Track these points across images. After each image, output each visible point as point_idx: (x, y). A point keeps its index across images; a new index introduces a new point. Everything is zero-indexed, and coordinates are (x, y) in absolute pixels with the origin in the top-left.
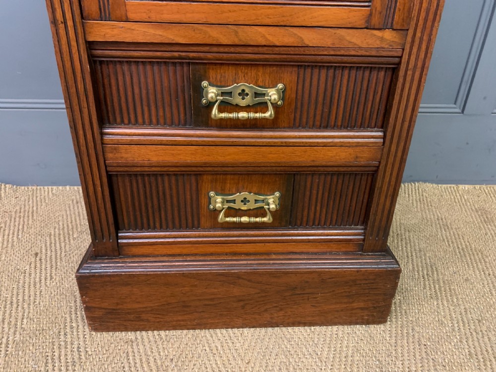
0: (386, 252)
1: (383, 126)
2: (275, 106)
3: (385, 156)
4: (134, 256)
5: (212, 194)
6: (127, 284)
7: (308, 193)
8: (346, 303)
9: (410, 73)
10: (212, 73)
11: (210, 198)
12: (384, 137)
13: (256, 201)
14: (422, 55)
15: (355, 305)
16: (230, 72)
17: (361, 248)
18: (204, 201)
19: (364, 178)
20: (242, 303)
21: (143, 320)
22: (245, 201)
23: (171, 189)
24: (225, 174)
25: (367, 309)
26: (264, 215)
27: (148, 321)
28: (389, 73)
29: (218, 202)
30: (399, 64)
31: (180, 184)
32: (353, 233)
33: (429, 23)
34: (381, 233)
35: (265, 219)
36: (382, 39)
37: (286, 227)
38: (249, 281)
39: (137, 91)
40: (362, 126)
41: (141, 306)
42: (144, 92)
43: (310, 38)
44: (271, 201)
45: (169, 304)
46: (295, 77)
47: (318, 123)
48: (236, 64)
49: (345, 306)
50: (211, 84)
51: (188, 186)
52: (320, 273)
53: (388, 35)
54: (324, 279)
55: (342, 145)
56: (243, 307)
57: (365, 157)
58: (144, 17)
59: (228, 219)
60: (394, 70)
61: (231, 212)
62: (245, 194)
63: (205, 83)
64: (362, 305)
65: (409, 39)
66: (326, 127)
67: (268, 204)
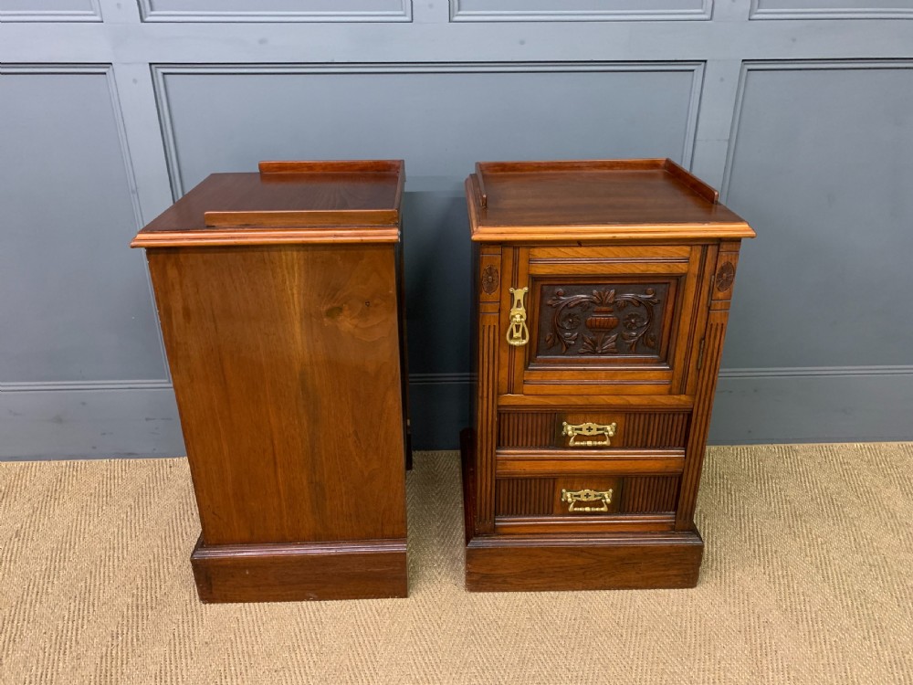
0: (694, 531)
1: (685, 446)
2: (611, 438)
3: (686, 466)
4: (504, 534)
5: (564, 491)
6: (501, 555)
7: (633, 489)
8: (664, 570)
9: (699, 417)
10: (570, 417)
11: (562, 494)
12: (685, 454)
13: (595, 496)
14: (706, 408)
15: (671, 572)
16: (582, 417)
17: (672, 529)
18: (557, 495)
19: (673, 479)
20: (583, 570)
21: (507, 583)
22: (587, 495)
23: (535, 487)
24: (574, 477)
25: (679, 575)
26: (601, 506)
27: (511, 584)
28: (686, 416)
29: (568, 496)
30: (692, 412)
31: (542, 485)
32: (666, 518)
33: (709, 392)
34: (688, 518)
35: (602, 509)
36: (680, 400)
37: (617, 514)
38: (590, 554)
39: (520, 428)
40: (670, 447)
41: (507, 571)
42: (525, 428)
43: (634, 401)
44: (606, 496)
45: (529, 570)
46: (624, 419)
47: (639, 445)
48: (586, 413)
49: (662, 573)
50: (569, 424)
51: (547, 485)
52: (643, 548)
53: (683, 397)
54: (646, 553)
55: (656, 459)
56: (584, 573)
57: (673, 467)
58: (533, 392)
59: (576, 509)
60: (690, 415)
61: (579, 504)
62: (587, 491)
63: (565, 423)
64: (675, 572)
65: (697, 399)
66: (646, 447)
67: (605, 498)
